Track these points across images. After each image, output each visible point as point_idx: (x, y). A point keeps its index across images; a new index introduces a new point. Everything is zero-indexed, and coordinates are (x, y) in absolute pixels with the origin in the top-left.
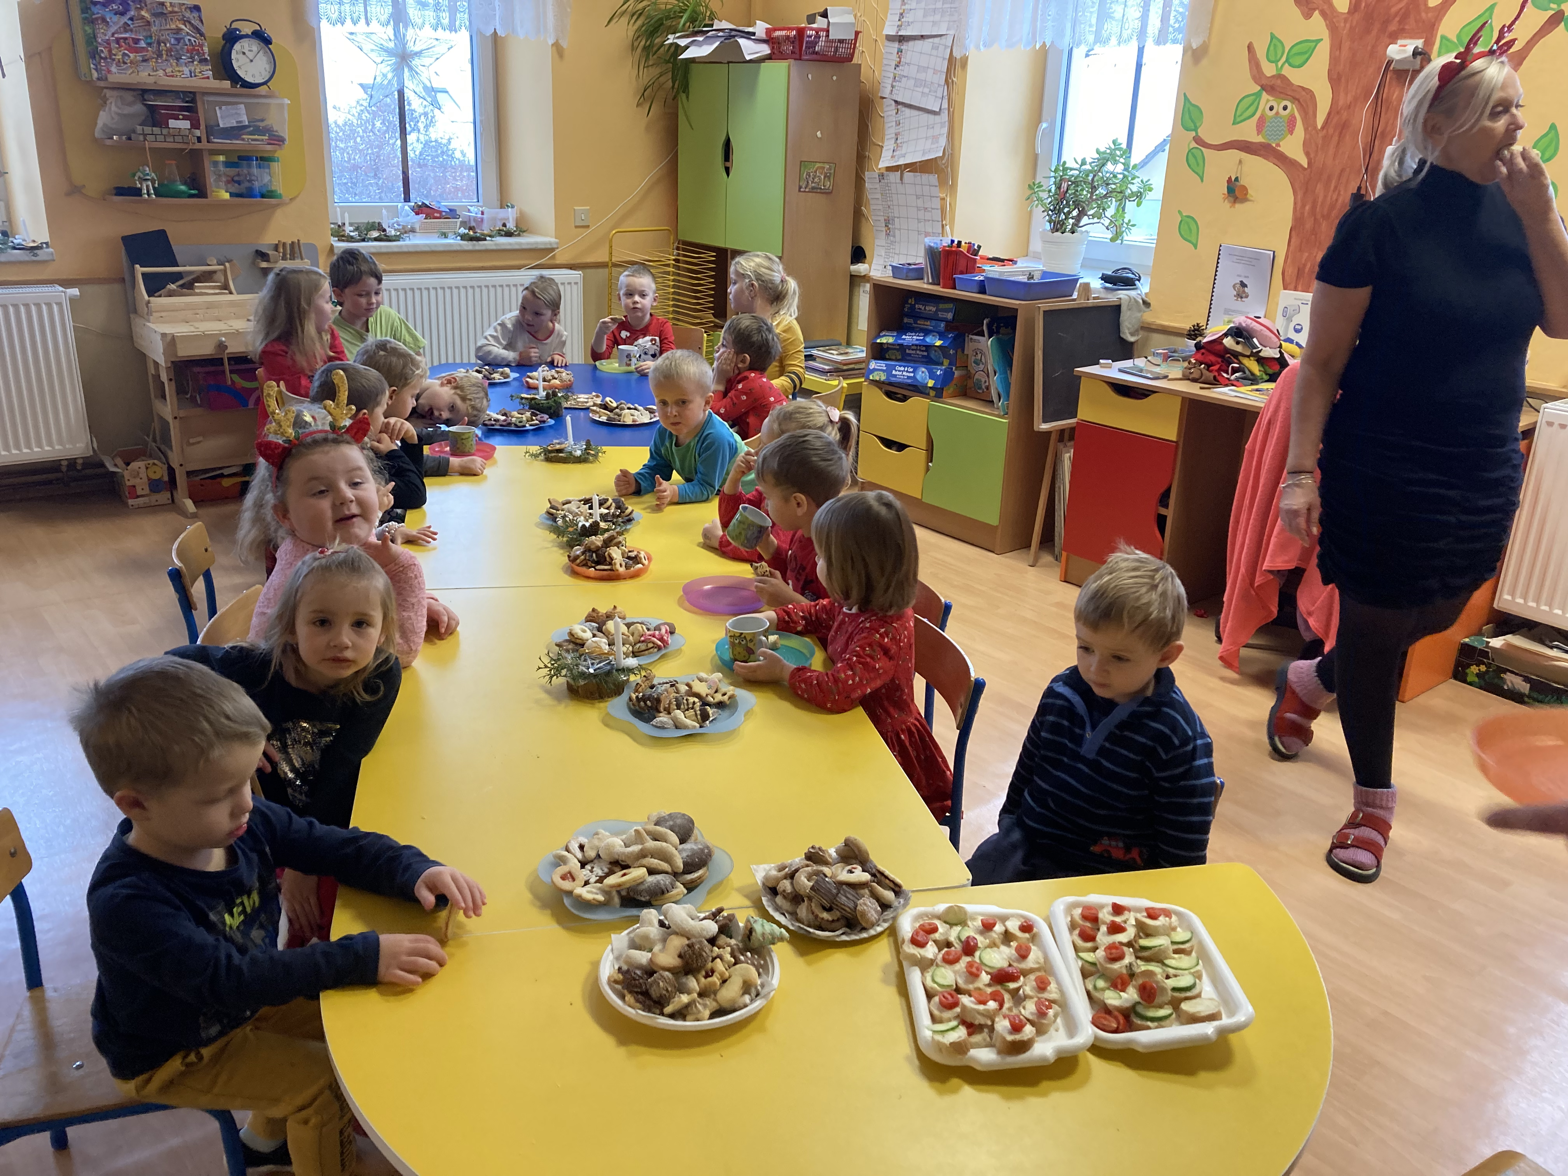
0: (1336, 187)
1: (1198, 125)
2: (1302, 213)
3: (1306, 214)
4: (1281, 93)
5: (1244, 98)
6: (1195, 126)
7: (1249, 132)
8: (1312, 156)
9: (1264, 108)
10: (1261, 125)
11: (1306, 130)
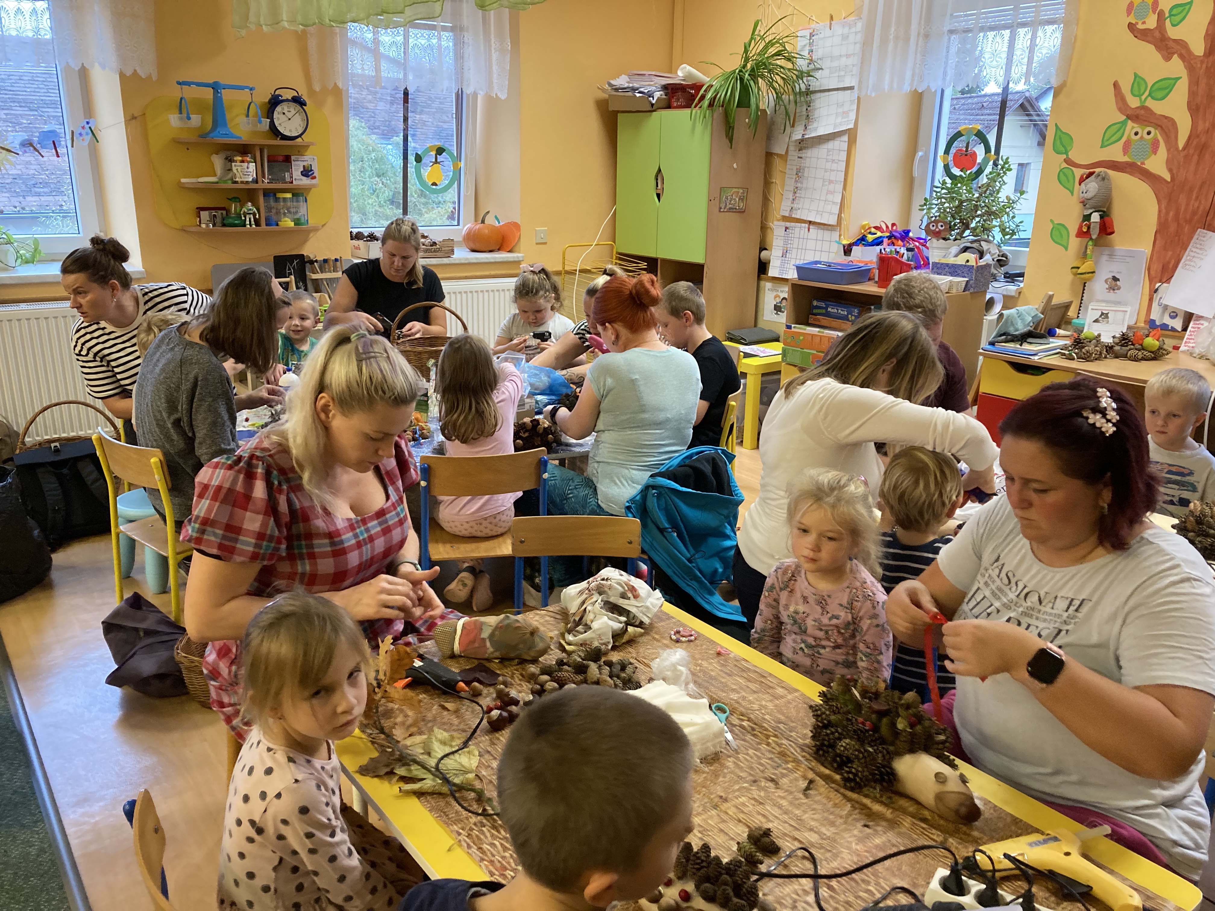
0: (1197, 198)
1: (1068, 149)
2: (1166, 220)
3: (1170, 219)
4: (1144, 121)
5: (1110, 127)
7: (1116, 153)
8: (1175, 172)
9: (1129, 135)
10: (1126, 148)
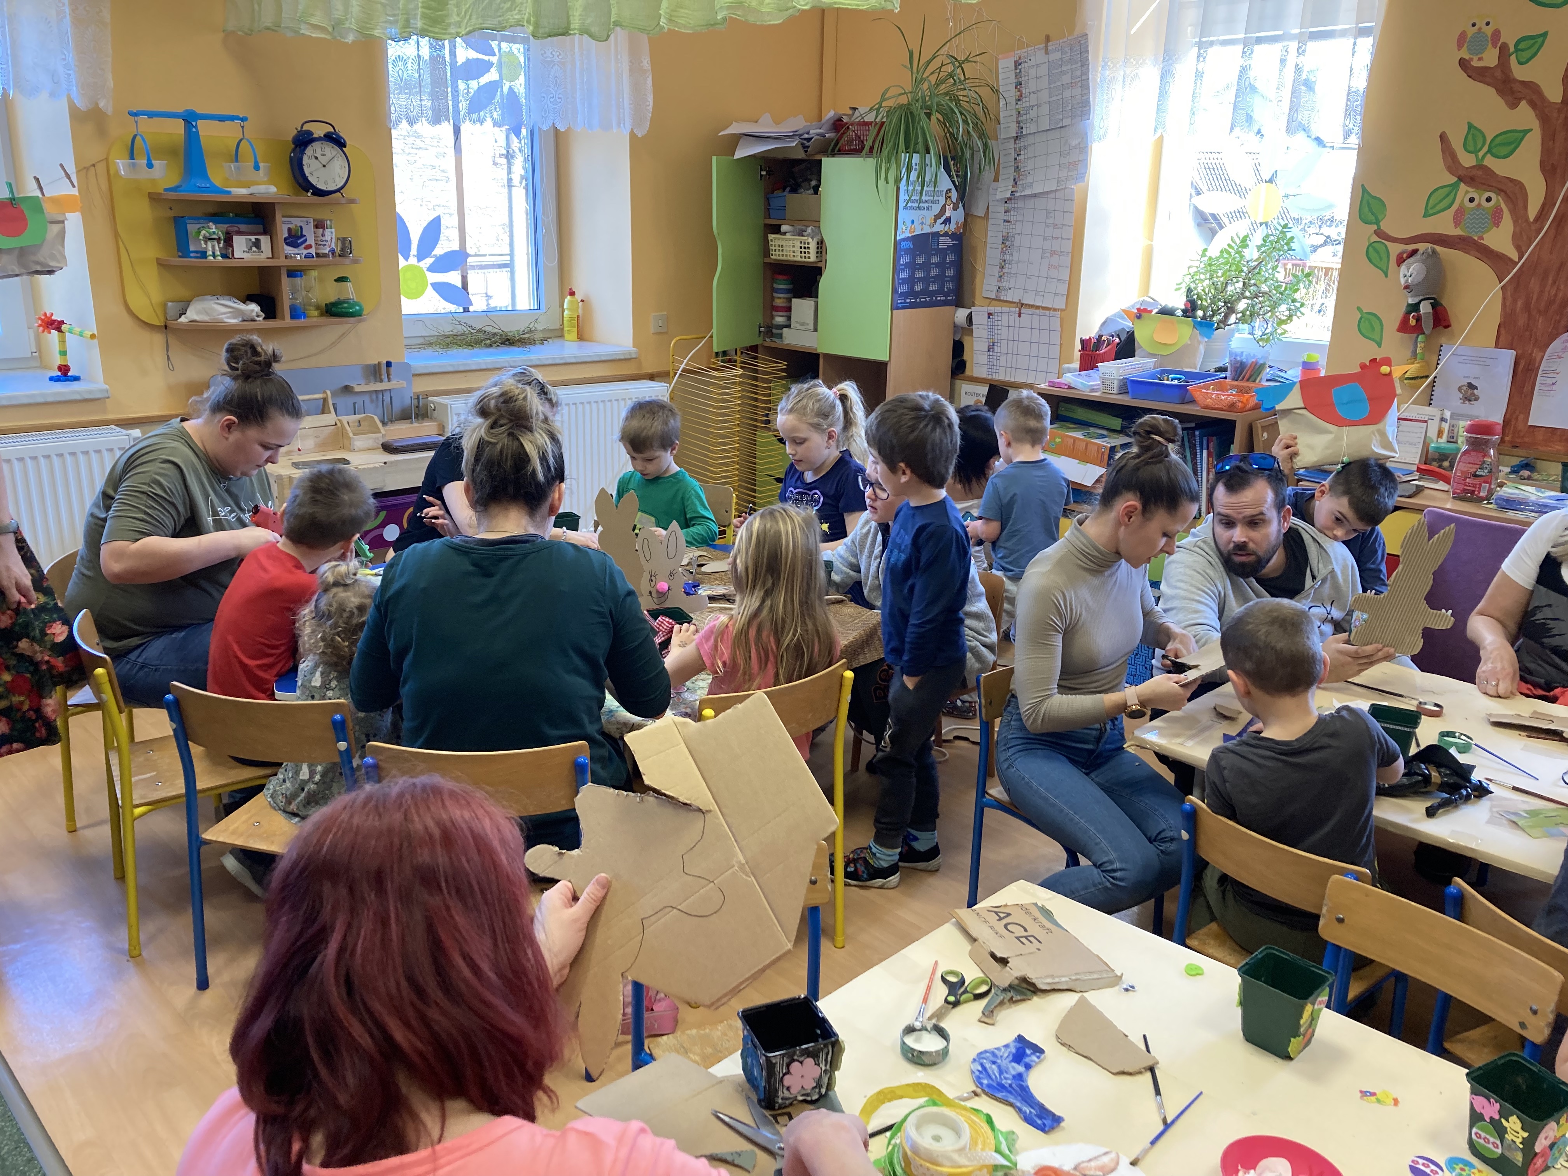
1: (1380, 218)
2: (1514, 309)
3: (1518, 309)
5: (1437, 189)
6: (1377, 218)
7: (1444, 225)
8: (1523, 248)
9: (1462, 201)
10: (1458, 218)
11: (1515, 222)
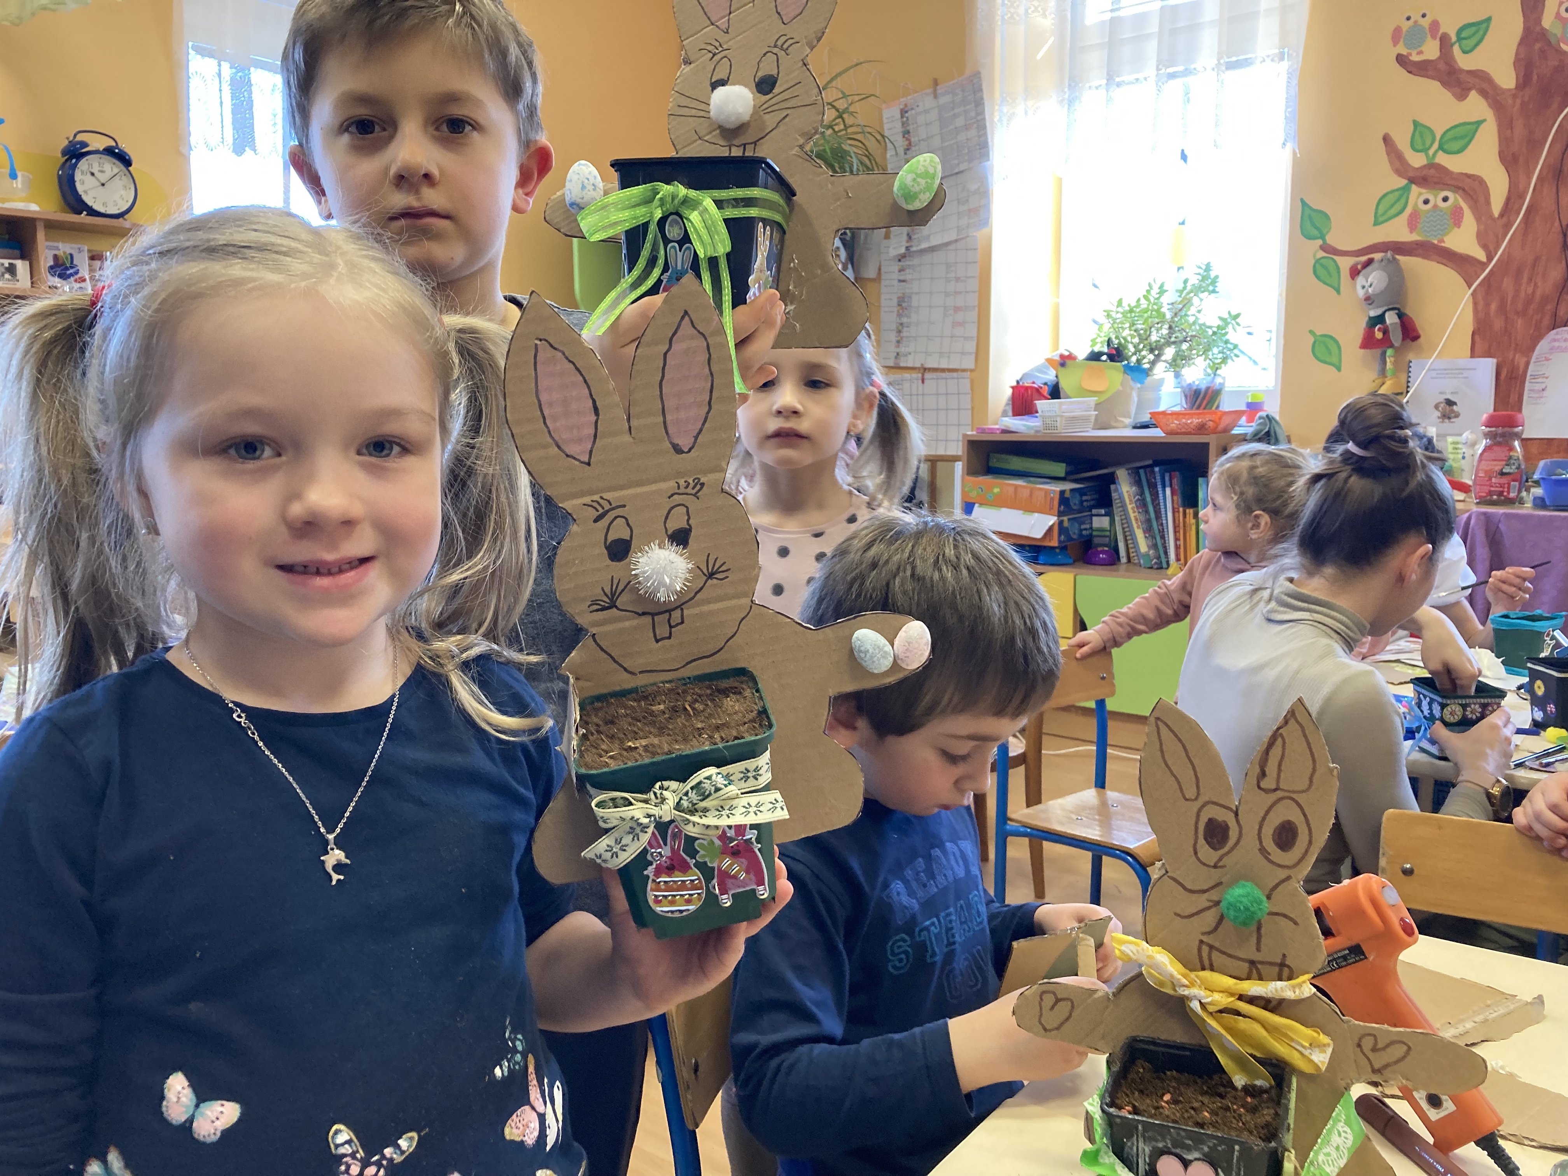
0: (1530, 280)
1: (1325, 231)
2: (1487, 316)
4: (1436, 183)
6: (1321, 232)
7: (1399, 231)
8: (1491, 247)
9: (1416, 204)
10: (1413, 223)
11: (1478, 219)
